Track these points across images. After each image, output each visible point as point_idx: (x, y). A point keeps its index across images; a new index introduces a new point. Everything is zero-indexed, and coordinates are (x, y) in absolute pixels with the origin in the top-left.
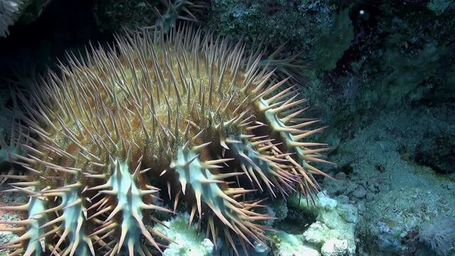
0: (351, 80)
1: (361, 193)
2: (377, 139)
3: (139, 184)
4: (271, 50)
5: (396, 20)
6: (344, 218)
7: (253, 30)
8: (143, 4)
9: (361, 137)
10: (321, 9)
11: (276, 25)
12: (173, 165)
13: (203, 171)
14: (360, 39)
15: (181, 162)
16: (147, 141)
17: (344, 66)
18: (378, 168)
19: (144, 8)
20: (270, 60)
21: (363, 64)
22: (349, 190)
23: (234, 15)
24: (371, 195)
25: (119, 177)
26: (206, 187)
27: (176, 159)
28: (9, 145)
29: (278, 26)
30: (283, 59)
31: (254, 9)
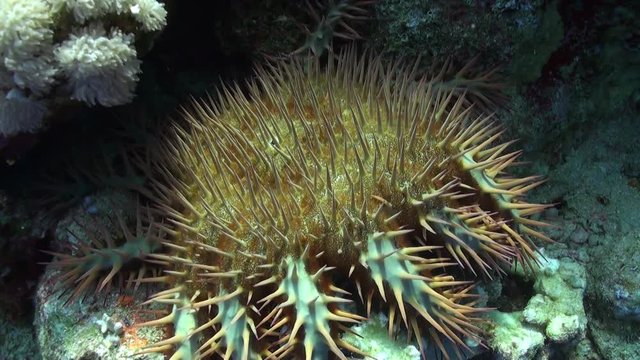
0: (561, 90)
1: (581, 236)
2: (596, 159)
3: (321, 287)
4: (458, 66)
5: (620, 9)
6: (569, 283)
7: (432, 42)
8: (285, 18)
9: (575, 160)
10: (522, 6)
11: (463, 32)
12: (363, 259)
13: (402, 263)
14: (571, 36)
15: (374, 254)
16: (327, 230)
17: (551, 73)
18: (601, 201)
19: (286, 23)
20: (458, 79)
21: (575, 68)
22: (567, 235)
23: (408, 25)
24: (595, 239)
25: (295, 281)
26: (407, 283)
27: (365, 250)
28: (135, 235)
29: (466, 35)
31: (433, 14)
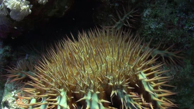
7: (159, 35)
11: (171, 35)
12: (85, 98)
13: (98, 104)
20: (166, 51)
23: (151, 27)
25: (61, 97)
27: (86, 95)
30: (173, 52)
